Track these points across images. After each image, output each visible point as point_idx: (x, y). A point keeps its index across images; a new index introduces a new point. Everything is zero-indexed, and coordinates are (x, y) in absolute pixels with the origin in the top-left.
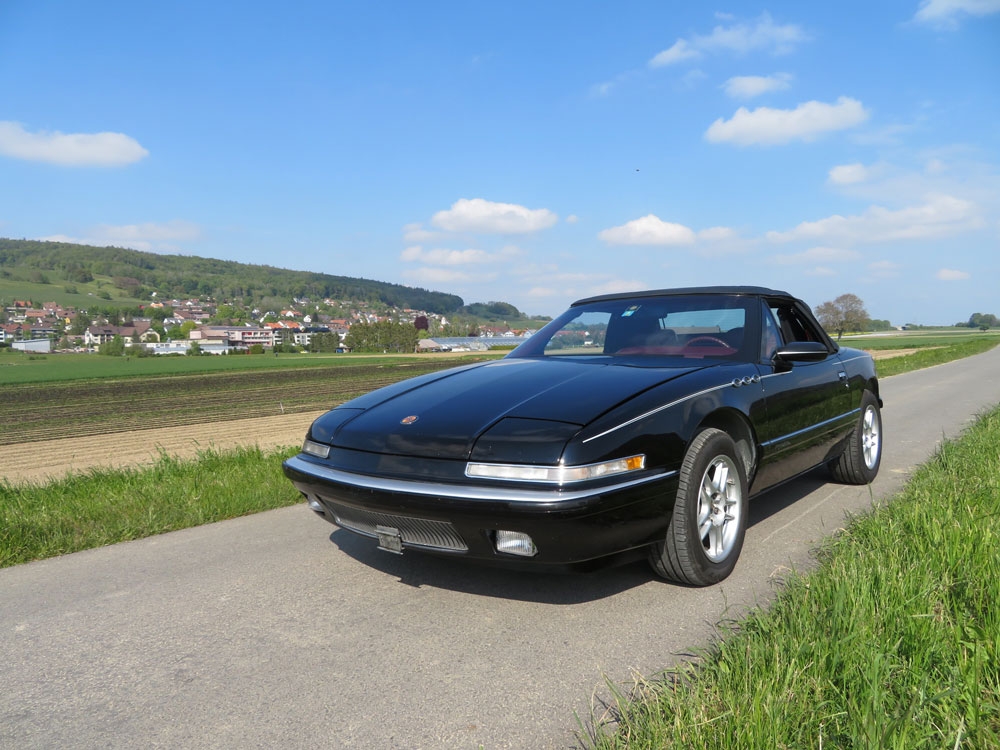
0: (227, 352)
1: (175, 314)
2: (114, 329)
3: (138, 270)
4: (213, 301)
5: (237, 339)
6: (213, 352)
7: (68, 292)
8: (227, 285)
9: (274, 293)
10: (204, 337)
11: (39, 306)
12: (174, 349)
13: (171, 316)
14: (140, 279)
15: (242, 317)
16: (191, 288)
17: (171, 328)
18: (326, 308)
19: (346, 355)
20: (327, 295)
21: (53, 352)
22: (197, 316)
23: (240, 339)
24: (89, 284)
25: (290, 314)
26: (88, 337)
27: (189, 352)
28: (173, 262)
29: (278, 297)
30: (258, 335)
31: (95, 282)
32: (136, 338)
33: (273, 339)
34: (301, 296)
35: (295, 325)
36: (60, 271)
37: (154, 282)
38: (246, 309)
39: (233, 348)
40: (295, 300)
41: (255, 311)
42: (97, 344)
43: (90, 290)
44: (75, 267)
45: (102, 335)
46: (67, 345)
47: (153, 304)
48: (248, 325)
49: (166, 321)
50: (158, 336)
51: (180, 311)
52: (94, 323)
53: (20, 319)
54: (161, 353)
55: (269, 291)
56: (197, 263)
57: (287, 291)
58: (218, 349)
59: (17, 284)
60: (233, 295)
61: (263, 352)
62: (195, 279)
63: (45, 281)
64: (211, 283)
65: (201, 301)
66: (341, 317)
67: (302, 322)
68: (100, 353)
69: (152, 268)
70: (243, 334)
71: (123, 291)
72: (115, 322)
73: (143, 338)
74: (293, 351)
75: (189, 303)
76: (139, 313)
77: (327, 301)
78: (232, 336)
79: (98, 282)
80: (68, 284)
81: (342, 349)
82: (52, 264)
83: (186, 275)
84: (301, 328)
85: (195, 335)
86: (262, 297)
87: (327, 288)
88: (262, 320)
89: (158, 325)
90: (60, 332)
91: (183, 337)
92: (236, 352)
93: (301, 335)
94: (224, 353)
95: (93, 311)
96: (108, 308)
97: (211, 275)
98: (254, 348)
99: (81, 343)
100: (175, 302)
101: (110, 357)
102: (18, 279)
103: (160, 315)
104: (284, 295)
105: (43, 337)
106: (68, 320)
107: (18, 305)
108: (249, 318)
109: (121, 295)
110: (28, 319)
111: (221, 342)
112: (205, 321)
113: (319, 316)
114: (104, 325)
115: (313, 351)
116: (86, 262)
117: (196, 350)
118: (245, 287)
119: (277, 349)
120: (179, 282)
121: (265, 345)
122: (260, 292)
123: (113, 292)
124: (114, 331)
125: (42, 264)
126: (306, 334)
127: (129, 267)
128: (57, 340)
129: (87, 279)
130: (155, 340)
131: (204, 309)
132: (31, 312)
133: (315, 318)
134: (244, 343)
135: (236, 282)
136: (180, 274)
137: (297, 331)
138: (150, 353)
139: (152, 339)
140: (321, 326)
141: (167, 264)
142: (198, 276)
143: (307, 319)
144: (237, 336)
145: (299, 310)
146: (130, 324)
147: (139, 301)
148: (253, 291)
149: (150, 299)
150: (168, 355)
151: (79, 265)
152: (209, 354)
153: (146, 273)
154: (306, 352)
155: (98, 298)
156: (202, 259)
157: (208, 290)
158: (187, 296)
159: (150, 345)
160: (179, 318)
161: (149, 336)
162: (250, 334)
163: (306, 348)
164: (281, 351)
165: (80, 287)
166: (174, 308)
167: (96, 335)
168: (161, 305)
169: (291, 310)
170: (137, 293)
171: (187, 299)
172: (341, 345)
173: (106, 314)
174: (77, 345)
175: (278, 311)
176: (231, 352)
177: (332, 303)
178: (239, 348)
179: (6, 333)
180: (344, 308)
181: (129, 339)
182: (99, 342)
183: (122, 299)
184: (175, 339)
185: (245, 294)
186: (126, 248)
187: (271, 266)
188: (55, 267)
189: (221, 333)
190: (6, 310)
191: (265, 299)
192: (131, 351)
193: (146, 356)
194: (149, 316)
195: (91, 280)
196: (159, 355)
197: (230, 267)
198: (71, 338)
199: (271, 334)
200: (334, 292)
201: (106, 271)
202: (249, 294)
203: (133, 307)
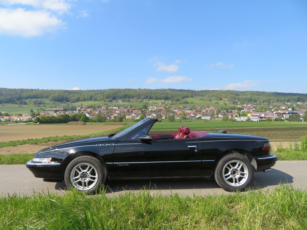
0: (259, 120)
1: (244, 109)
2: (226, 113)
3: (235, 96)
4: (257, 105)
5: (263, 116)
6: (254, 120)
7: (216, 103)
8: (261, 99)
9: (278, 101)
10: (252, 116)
11: (209, 107)
12: (242, 119)
13: (243, 109)
14: (235, 99)
15: (266, 109)
16: (250, 101)
17: (242, 113)
18: (298, 105)
19: (303, 123)
20: (299, 101)
21: (211, 120)
22: (251, 109)
23: (264, 116)
24: (222, 101)
25: (283, 108)
26: (220, 116)
27: (247, 120)
28: (245, 93)
29: (279, 102)
30: (270, 115)
31: (223, 100)
32: (232, 116)
33: (276, 116)
34: (288, 102)
35: (285, 112)
36: (215, 98)
37: (239, 99)
38: (267, 107)
39: (260, 119)
40: (286, 103)
41: (271, 107)
42: (221, 118)
43: (221, 103)
44: (218, 96)
45: (223, 115)
46: (214, 118)
47: (238, 106)
48: (268, 112)
49: (242, 111)
50: (238, 115)
51: (246, 108)
52: (222, 112)
53: (204, 111)
54: (238, 120)
55: (276, 101)
56: (252, 93)
57: (283, 100)
58: (256, 119)
59: (204, 102)
60: (263, 102)
61: (271, 121)
62: (251, 98)
63: (211, 101)
64: (256, 99)
65: (253, 104)
66: (304, 108)
67: (288, 110)
68: (222, 120)
69: (239, 95)
70: (265, 115)
71: (230, 102)
72: (227, 111)
73: (234, 116)
74: (282, 120)
75: (249, 105)
76: (234, 109)
77: (299, 103)
78: (261, 115)
79: (224, 100)
80: (216, 101)
81: (301, 120)
82: (213, 96)
83: (249, 97)
84: (287, 112)
85: (249, 115)
86: (273, 102)
87: (298, 98)
88: (273, 110)
89: (239, 112)
90: (213, 114)
91: (246, 116)
92: (262, 121)
93: (286, 115)
94: (258, 121)
95: (222, 108)
96: (226, 107)
97: (257, 96)
98: (268, 119)
99: (218, 117)
100: (245, 105)
101: (224, 121)
102: (204, 100)
103: (240, 109)
104: (281, 101)
105: (209, 116)
106: (215, 111)
107: (204, 107)
108: (268, 109)
109: (230, 104)
110: (206, 111)
111: (257, 117)
112: (254, 111)
113: (295, 108)
114: (224, 112)
115: (290, 121)
116: (221, 95)
117: (249, 120)
118: (268, 99)
119: (276, 120)
120: (246, 99)
121: (272, 118)
122: (273, 101)
123: (228, 103)
124: (227, 114)
125: (210, 96)
126: (288, 115)
127: (232, 95)
128: (212, 116)
129: (221, 99)
130: (237, 117)
131: (254, 107)
132: (207, 109)
133: (293, 109)
134: (265, 118)
135: (265, 98)
136: (247, 97)
137: (285, 114)
138: (235, 120)
139: (237, 116)
140: (295, 112)
141: (243, 94)
142: (252, 97)
143: (290, 109)
144: (263, 115)
145: (287, 106)
146: (231, 112)
147: (235, 105)
148: (270, 101)
149: (238, 105)
150: (240, 121)
151: (219, 96)
152: (253, 121)
153: (237, 97)
154: (287, 121)
155: (224, 105)
156: (254, 91)
157: (255, 101)
158: (249, 103)
159: (236, 118)
160: (245, 110)
161: (236, 115)
162: (267, 115)
163: (287, 119)
164: (277, 120)
165: (219, 102)
166: (244, 107)
167: (222, 115)
168: (241, 106)
169: (284, 106)
170: (234, 103)
171: (248, 104)
172: (301, 119)
173: (225, 109)
174: (217, 118)
175: (279, 107)
176: (260, 120)
177: (301, 104)
178: (262, 119)
179: (201, 114)
180: (306, 105)
181: (230, 116)
182: (222, 117)
183: (230, 105)
184: (243, 116)
185: (267, 101)
186: (232, 90)
187: (277, 92)
188: (213, 97)
189: (258, 114)
190: (201, 109)
191: (275, 103)
192: (230, 120)
193: (234, 121)
194: (237, 109)
195: (222, 100)
196: (237, 121)
197: (263, 93)
198: (216, 116)
199: (275, 115)
200: (302, 100)
201: (226, 97)
202: (269, 102)
203: (232, 107)
